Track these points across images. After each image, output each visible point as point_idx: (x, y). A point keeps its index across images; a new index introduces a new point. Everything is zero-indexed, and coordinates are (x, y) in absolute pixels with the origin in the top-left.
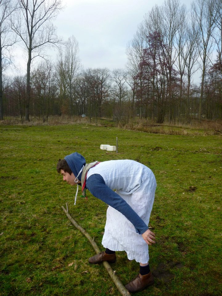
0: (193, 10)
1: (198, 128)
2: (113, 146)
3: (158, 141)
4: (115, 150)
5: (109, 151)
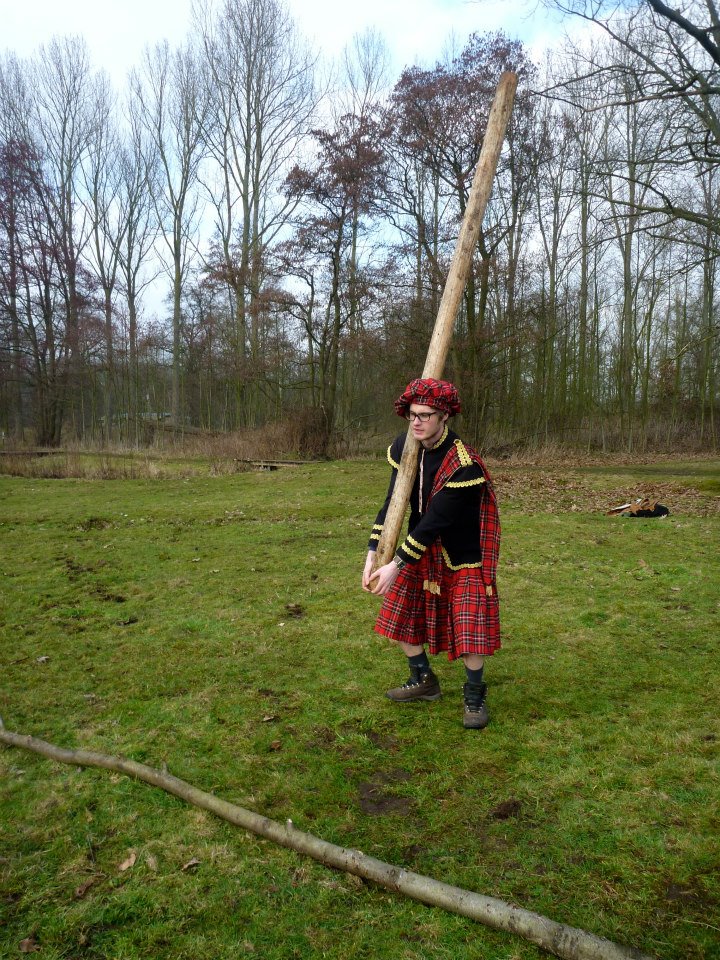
0: (134, 94)
1: (182, 455)
3: (81, 500)
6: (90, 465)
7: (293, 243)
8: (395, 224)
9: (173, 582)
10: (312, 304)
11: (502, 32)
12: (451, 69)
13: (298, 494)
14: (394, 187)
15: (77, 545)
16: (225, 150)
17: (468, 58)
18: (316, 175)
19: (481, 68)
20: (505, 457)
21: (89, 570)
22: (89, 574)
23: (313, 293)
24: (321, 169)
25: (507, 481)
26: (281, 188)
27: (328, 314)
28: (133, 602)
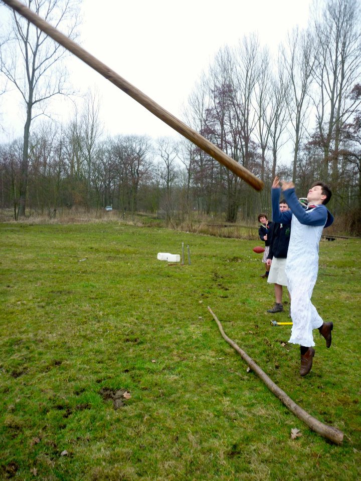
0: (280, 53)
2: (176, 255)
3: (234, 248)
4: (179, 260)
5: (170, 262)
6: (244, 233)
7: (352, 125)
13: (335, 254)
15: (223, 267)
16: (322, 77)
21: (222, 277)
22: (221, 279)
28: (231, 290)
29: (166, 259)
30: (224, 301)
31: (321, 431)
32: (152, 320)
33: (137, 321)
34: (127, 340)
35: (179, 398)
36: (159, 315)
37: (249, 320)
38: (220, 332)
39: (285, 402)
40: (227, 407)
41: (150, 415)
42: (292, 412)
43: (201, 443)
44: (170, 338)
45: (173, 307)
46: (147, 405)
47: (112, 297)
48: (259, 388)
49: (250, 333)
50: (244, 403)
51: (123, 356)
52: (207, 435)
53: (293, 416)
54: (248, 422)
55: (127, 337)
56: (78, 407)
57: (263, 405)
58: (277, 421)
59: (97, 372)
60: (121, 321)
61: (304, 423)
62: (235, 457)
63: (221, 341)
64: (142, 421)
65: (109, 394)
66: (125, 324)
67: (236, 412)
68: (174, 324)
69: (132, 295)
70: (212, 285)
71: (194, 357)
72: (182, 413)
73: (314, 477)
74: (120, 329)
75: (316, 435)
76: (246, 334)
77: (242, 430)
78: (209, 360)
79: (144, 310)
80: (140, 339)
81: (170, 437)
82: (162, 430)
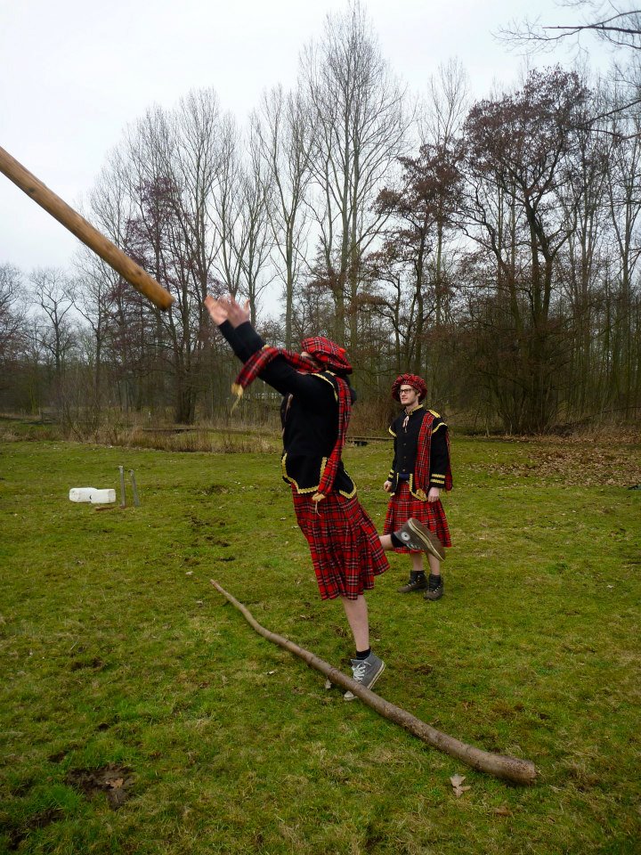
0: (254, 131)
2: (108, 490)
3: (206, 470)
4: (113, 499)
5: (97, 505)
6: (216, 441)
7: (381, 254)
8: (467, 235)
9: (264, 534)
10: (398, 303)
11: (560, 65)
12: (516, 101)
13: (377, 467)
14: (469, 203)
15: (200, 506)
16: (327, 175)
17: (530, 90)
18: (401, 195)
19: (542, 96)
20: (568, 435)
21: (207, 524)
22: (207, 527)
23: (399, 295)
24: (405, 191)
25: (560, 456)
26: (372, 207)
27: (413, 311)
28: (234, 547)
29: (88, 500)
30: (231, 567)
31: (495, 768)
32: (110, 618)
33: (81, 625)
34: (78, 666)
35: (230, 759)
36: (122, 607)
37: (288, 594)
38: (249, 623)
39: (416, 731)
40: (324, 759)
41: (191, 806)
42: (432, 745)
43: (308, 838)
44: (162, 649)
45: (140, 588)
46: (175, 786)
47: (9, 584)
48: (362, 714)
49: (302, 619)
50: (349, 747)
51: (83, 698)
52: (310, 819)
53: (437, 753)
54: (370, 779)
55: (75, 659)
56: (34, 822)
57: (383, 745)
58: (417, 766)
59: (42, 741)
60: (49, 629)
61: (460, 760)
62: (378, 848)
63: (257, 641)
64: (180, 821)
65: (89, 780)
66: (61, 635)
67: (343, 765)
68: (157, 621)
69: (48, 575)
70: (196, 541)
71: (224, 678)
72: (250, 790)
73: (515, 850)
74: (52, 646)
75: (485, 777)
76: (296, 621)
77: (368, 795)
78: (254, 678)
79: (88, 602)
80: (105, 659)
81: (247, 840)
82: (226, 828)
